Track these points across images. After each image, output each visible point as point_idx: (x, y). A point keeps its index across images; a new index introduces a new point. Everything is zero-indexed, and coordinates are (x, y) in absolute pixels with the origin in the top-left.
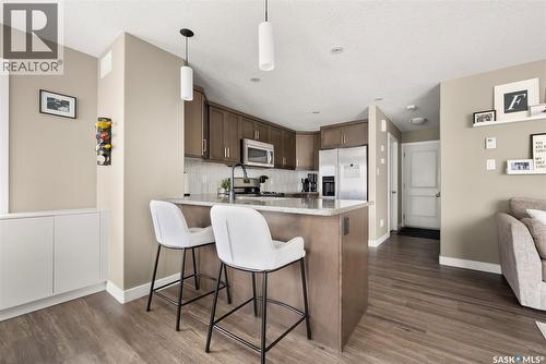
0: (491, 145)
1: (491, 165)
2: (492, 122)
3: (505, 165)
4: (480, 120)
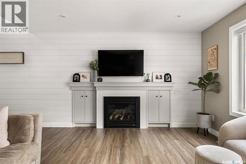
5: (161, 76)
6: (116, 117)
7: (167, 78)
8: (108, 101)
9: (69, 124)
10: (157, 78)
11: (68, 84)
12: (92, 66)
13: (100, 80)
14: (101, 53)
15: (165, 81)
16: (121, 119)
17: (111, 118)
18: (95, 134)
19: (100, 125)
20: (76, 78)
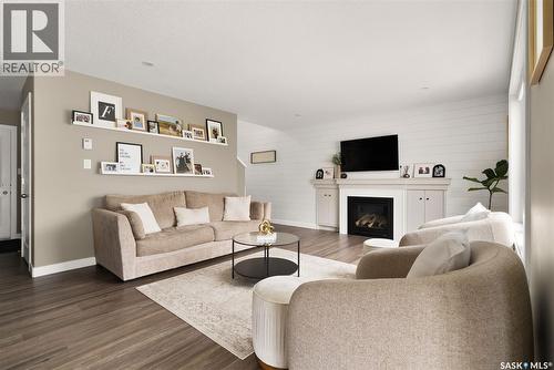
0: (88, 145)
1: (88, 164)
2: (89, 124)
3: (99, 166)
4: (79, 119)
5: (428, 169)
6: (364, 223)
7: (439, 171)
8: (352, 201)
9: (313, 226)
10: (421, 172)
11: (311, 181)
12: (335, 160)
13: (344, 177)
14: (345, 145)
15: (434, 176)
16: (370, 226)
17: (357, 223)
18: (338, 240)
19: (344, 230)
20: (320, 175)
